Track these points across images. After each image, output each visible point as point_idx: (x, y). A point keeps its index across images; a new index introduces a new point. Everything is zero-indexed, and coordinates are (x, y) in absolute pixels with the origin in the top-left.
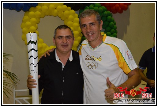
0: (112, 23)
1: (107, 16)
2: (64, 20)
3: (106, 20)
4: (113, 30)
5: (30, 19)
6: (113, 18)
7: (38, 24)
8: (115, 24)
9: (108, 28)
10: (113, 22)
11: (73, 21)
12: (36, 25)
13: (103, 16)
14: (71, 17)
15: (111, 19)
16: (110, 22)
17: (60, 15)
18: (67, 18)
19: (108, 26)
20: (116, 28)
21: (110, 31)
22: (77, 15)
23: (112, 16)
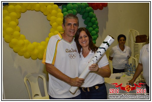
0: (93, 19)
1: (89, 12)
2: (47, 15)
3: (88, 16)
4: (95, 26)
5: (10, 13)
6: (94, 14)
7: (18, 19)
8: (97, 20)
9: (90, 24)
10: (95, 18)
11: (56, 16)
12: (17, 19)
13: (85, 12)
14: (54, 11)
15: (93, 15)
16: (91, 18)
17: (42, 10)
18: (50, 13)
19: (90, 21)
20: (98, 24)
21: (92, 27)
22: (60, 10)
23: (93, 12)
